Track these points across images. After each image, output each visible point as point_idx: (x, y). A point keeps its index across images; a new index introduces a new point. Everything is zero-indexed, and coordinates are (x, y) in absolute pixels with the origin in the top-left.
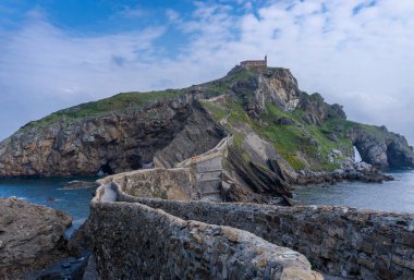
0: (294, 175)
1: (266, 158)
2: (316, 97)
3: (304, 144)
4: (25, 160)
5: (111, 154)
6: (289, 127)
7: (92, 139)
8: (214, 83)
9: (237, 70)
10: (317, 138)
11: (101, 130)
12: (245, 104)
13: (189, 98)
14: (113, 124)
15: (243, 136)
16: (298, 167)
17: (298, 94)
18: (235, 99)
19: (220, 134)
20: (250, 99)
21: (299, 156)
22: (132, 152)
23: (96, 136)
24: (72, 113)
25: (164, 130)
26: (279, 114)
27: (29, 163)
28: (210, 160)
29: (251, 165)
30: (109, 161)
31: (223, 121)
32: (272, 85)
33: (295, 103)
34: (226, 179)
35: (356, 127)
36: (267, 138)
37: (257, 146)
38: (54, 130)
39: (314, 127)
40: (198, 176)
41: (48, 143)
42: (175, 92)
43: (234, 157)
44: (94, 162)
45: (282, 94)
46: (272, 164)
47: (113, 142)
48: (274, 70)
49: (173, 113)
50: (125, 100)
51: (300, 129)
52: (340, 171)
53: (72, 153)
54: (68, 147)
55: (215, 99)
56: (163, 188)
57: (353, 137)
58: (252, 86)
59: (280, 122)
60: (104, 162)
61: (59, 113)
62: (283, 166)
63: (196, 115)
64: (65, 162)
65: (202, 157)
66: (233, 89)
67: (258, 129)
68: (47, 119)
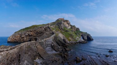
0: (69, 42)
1: (63, 39)
2: (74, 26)
3: (71, 35)
4: (15, 39)
5: (31, 38)
6: (68, 32)
7: (27, 35)
8: (53, 23)
9: (58, 20)
10: (74, 35)
11: (29, 33)
12: (59, 27)
13: (47, 26)
14: (31, 31)
15: (58, 34)
16: (70, 40)
17: (70, 25)
18: (57, 26)
19: (53, 34)
20: (60, 26)
21: (70, 38)
22: (35, 37)
23: (28, 34)
24: (23, 30)
25: (42, 33)
27: (16, 39)
28: (50, 39)
29: (59, 40)
30: (31, 39)
31: (54, 31)
32: (65, 23)
33: (70, 27)
34: (53, 43)
35: (82, 32)
36: (63, 34)
37: (61, 36)
38: (20, 33)
39: (73, 32)
40: (47, 43)
41: (19, 36)
42: (44, 25)
43: (56, 38)
44: (28, 39)
45: (67, 25)
46: (64, 40)
47: (31, 35)
48: (65, 20)
49: (44, 29)
50: (34, 27)
51: (71, 33)
52: (78, 41)
53: (23, 37)
54: (23, 36)
55: (52, 26)
56: (37, 45)
57: (81, 34)
58: (61, 23)
59: (66, 31)
60: (29, 39)
61: (21, 30)
62: (67, 40)
63: (48, 29)
64: (22, 39)
65: (48, 39)
66: (57, 24)
67: (61, 32)
68: (19, 31)
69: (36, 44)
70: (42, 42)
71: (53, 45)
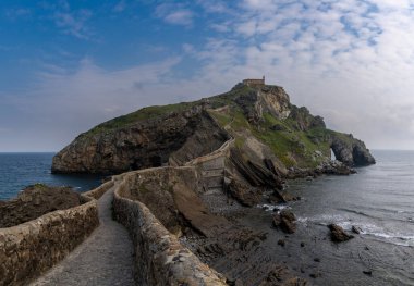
0: (285, 171)
1: (262, 157)
2: (303, 110)
3: (294, 146)
4: (79, 160)
5: (137, 155)
6: (283, 133)
7: (123, 144)
8: (220, 96)
9: (240, 87)
10: (304, 141)
11: (129, 137)
12: (246, 113)
13: (199, 108)
14: (139, 132)
15: (244, 140)
16: (289, 165)
17: (289, 106)
18: (238, 109)
19: (224, 138)
20: (250, 108)
21: (290, 156)
22: (154, 153)
23: (126, 142)
24: (108, 125)
25: (179, 135)
26: (274, 122)
27: (81, 163)
28: (214, 159)
29: (250, 163)
30: (136, 160)
31: (227, 127)
32: (269, 99)
33: (287, 113)
34: (228, 175)
35: (333, 134)
36: (264, 141)
37: (255, 147)
38: (97, 139)
39: (302, 133)
40: (204, 173)
41: (92, 148)
42: (187, 104)
43: (235, 156)
44: (125, 161)
45: (276, 106)
46: (267, 163)
47: (139, 146)
48: (270, 87)
49: (186, 121)
50: (147, 113)
51: (291, 135)
52: (320, 167)
53: (109, 155)
54: (107, 151)
55: (220, 109)
56: (170, 183)
57: (331, 141)
58: (252, 98)
59: (275, 128)
60: (132, 162)
61: (99, 126)
62: (277, 164)
63: (204, 121)
64: (104, 162)
65: (208, 157)
66: (236, 101)
67: (256, 134)
68: (92, 131)
69: (166, 177)
70: (187, 170)
71: (227, 181)
